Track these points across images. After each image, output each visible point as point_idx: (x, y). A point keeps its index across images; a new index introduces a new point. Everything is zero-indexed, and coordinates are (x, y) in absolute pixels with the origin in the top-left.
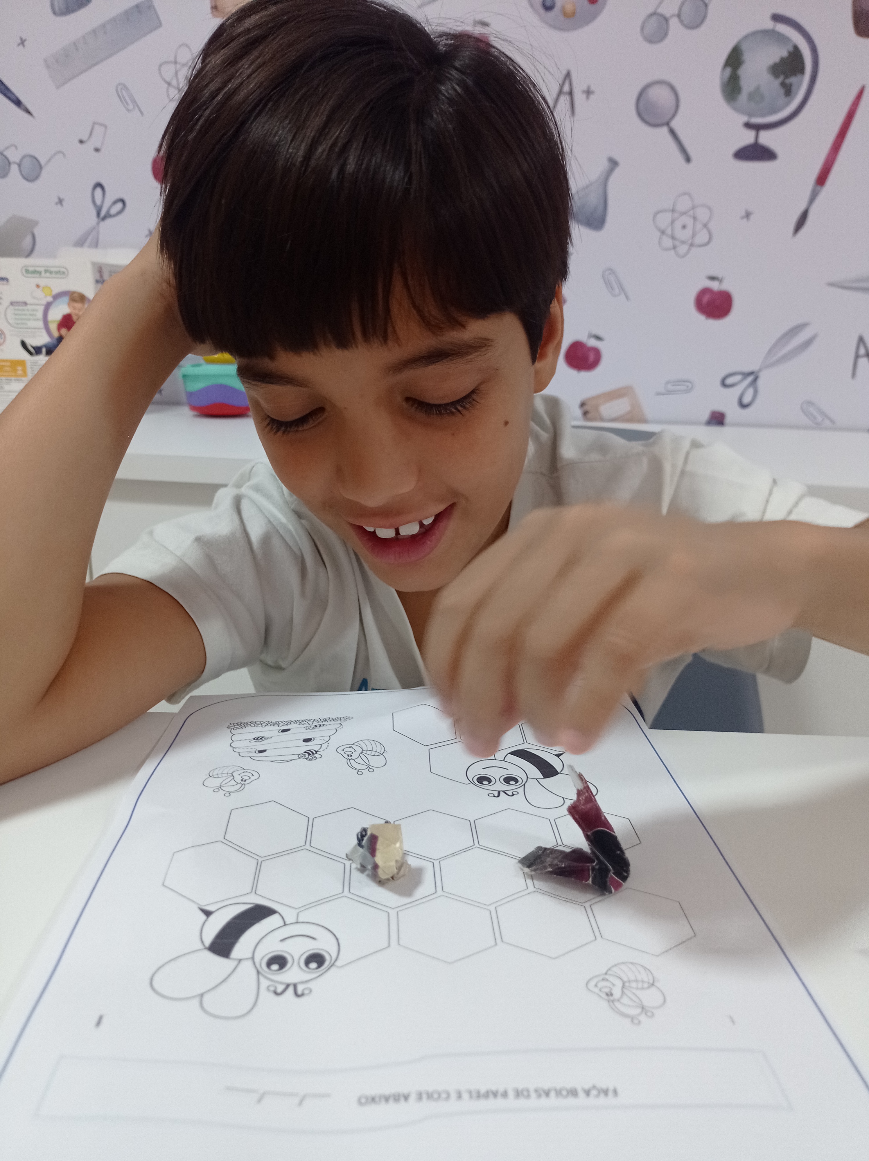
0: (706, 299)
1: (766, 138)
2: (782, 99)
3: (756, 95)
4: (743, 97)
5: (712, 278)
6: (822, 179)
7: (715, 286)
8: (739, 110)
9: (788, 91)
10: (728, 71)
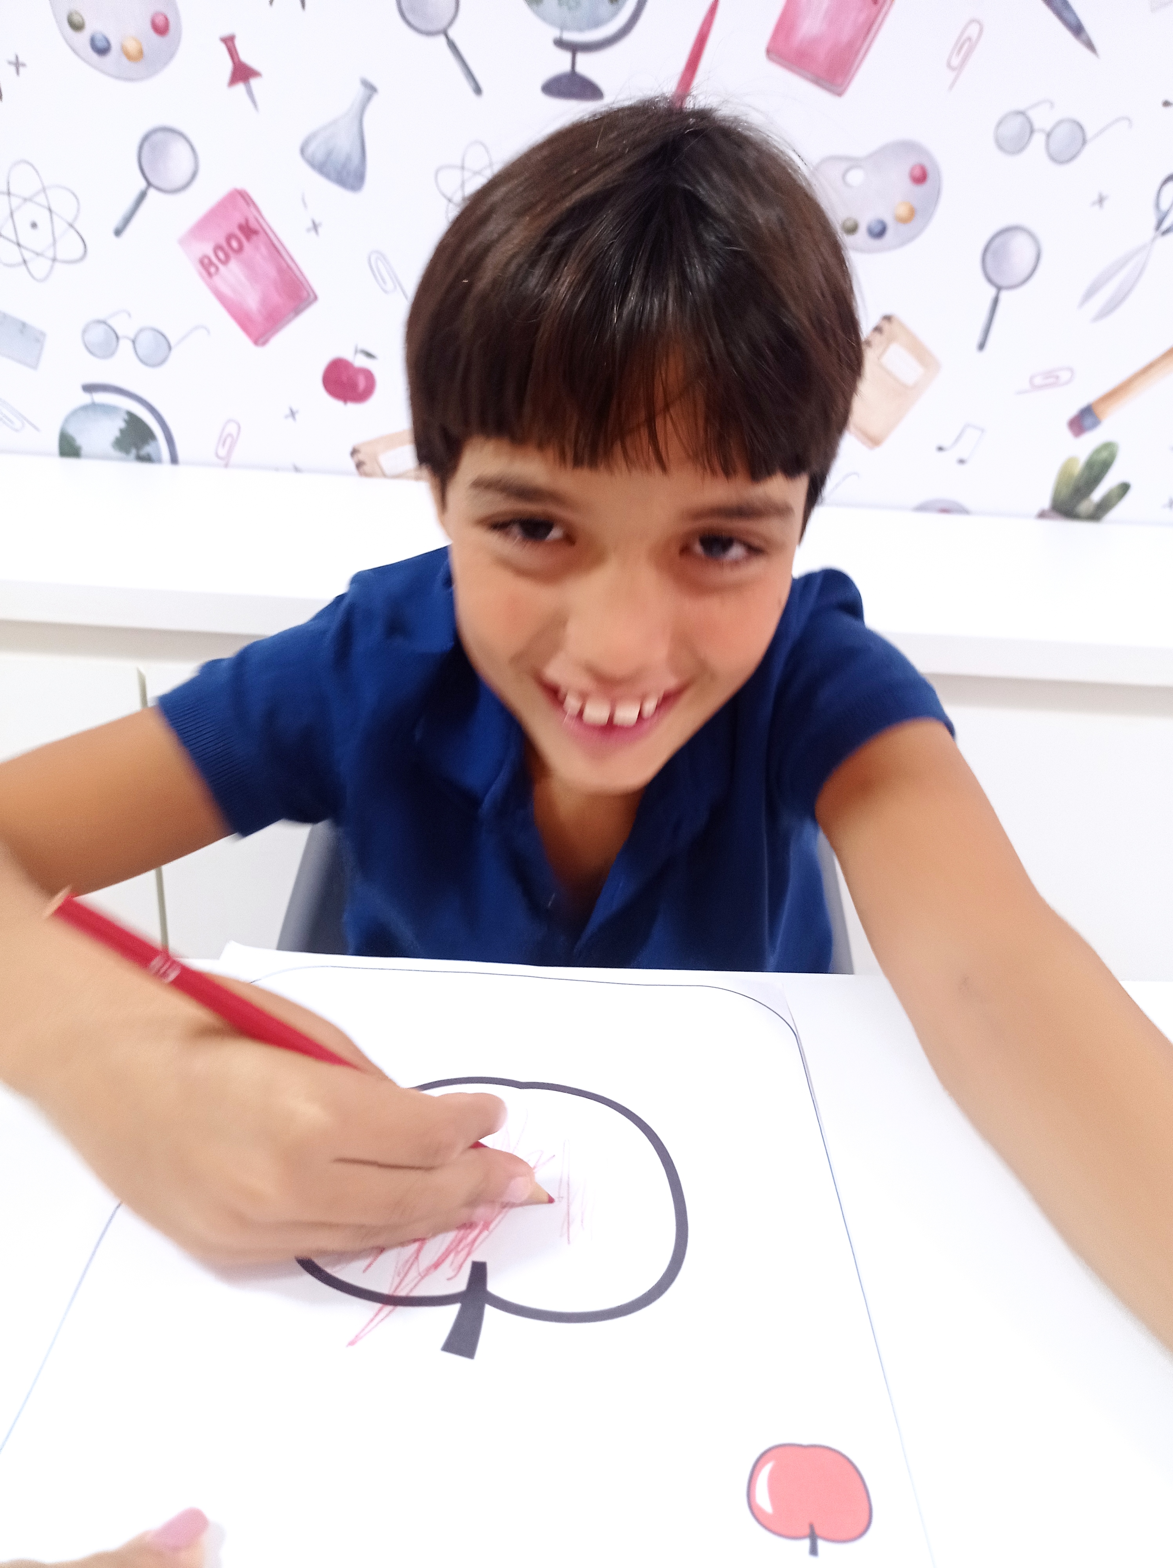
1: (587, 65)
2: (607, 6)
8: (546, 19)
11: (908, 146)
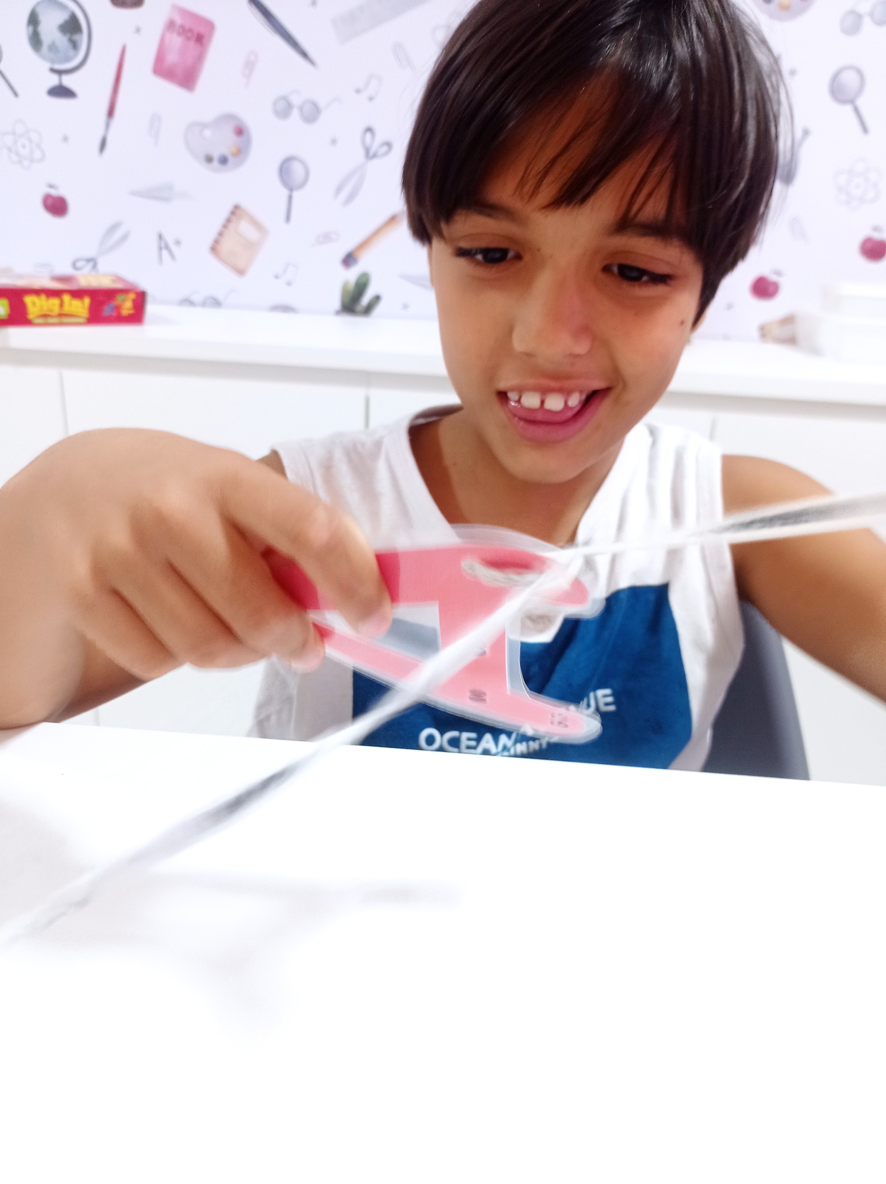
0: (49, 202)
1: (68, 81)
2: (71, 52)
3: (53, 47)
4: (45, 48)
5: (51, 186)
6: (111, 112)
7: (54, 192)
8: (44, 57)
9: (75, 45)
10: (31, 29)
11: (230, 117)
